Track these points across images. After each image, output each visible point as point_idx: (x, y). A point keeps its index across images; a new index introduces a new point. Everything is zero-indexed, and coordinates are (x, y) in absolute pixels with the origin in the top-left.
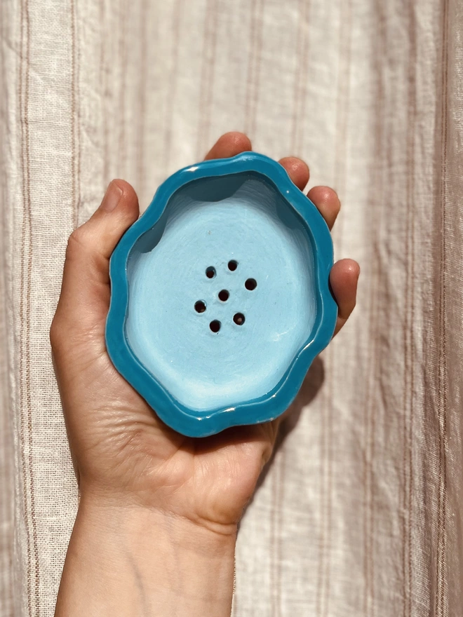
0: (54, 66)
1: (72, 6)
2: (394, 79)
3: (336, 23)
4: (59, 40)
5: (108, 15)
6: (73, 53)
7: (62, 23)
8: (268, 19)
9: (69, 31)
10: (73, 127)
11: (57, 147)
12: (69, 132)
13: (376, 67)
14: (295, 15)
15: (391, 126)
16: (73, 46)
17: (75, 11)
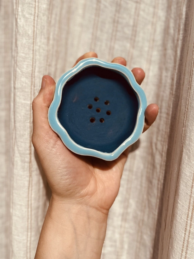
0: (25, 67)
1: (34, 42)
2: (166, 76)
3: (146, 49)
4: (27, 56)
5: (51, 42)
6: (33, 61)
7: (29, 49)
8: (117, 47)
9: (32, 52)
10: (31, 91)
11: (25, 100)
12: (30, 94)
13: (160, 69)
14: (128, 45)
15: (163, 96)
16: (33, 58)
17: (35, 43)
